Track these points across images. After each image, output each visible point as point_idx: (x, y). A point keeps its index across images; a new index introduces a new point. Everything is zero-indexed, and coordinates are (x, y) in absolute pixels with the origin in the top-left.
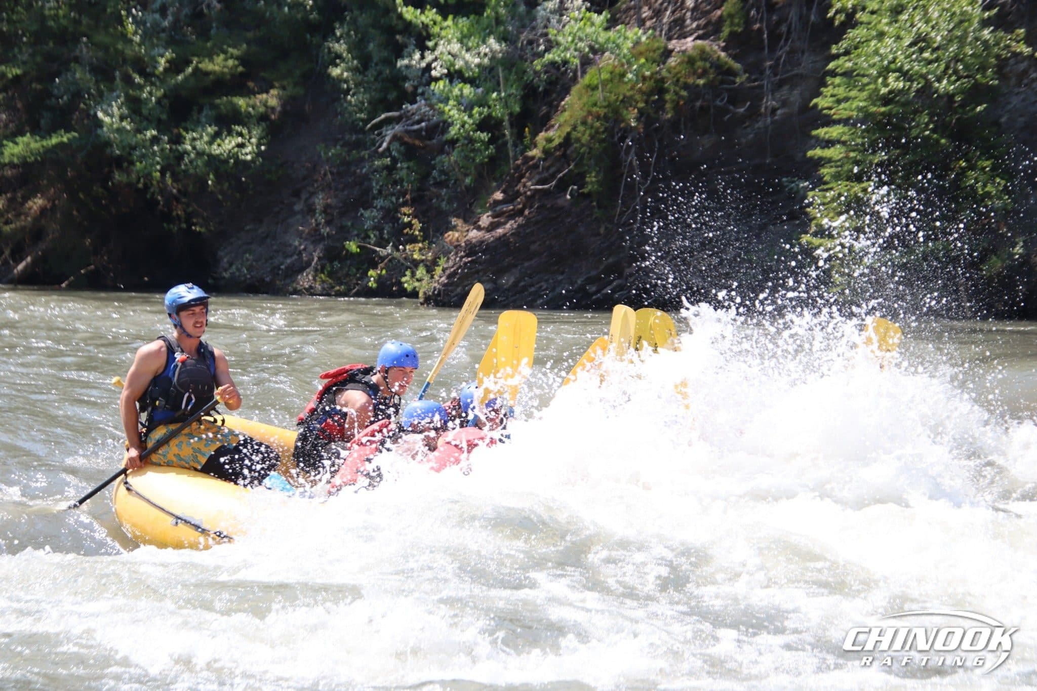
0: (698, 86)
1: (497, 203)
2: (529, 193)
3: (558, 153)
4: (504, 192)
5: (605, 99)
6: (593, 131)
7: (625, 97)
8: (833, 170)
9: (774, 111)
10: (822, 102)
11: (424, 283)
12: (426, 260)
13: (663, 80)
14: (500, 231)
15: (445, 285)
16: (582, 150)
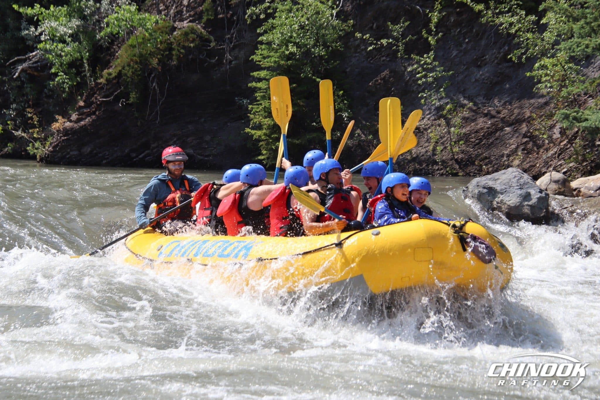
0: (190, 47)
1: (81, 107)
2: (98, 103)
3: (114, 81)
4: (84, 101)
5: (139, 52)
6: (133, 70)
7: (151, 51)
8: (262, 94)
9: (231, 62)
10: (256, 58)
11: (40, 151)
12: (41, 138)
13: (171, 43)
14: (82, 123)
15: (51, 152)
16: (128, 80)
